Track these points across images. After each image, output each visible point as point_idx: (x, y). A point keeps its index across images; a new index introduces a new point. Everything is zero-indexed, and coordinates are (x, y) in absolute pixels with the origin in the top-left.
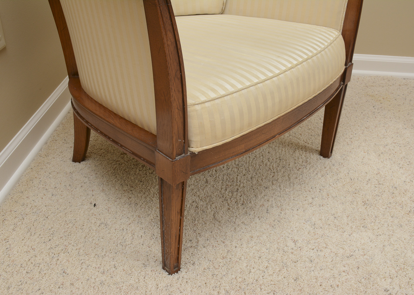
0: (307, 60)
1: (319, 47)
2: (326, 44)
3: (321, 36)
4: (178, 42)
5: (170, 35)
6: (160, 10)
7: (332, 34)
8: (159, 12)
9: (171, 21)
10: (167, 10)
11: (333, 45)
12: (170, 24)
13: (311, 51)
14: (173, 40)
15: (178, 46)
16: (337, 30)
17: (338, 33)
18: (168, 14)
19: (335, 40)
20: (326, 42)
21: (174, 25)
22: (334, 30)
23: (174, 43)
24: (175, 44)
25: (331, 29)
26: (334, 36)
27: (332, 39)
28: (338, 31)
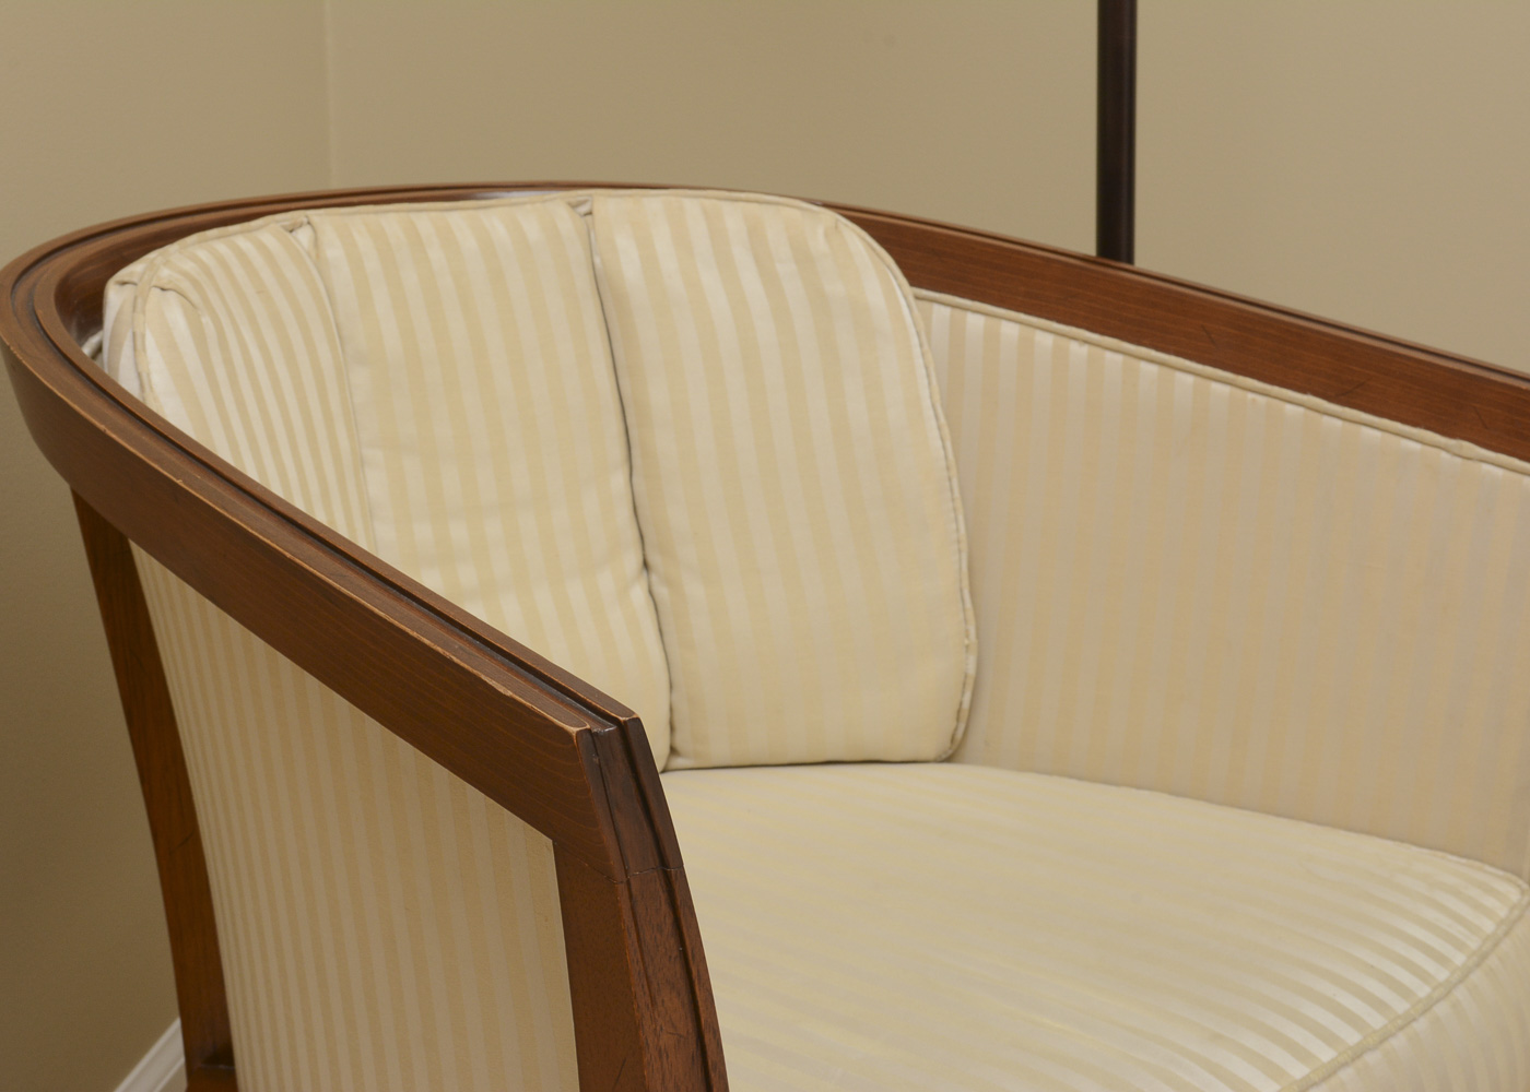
0: (1357, 1054)
1: (1423, 976)
2: (1459, 959)
3: (1431, 914)
4: (708, 1037)
5: (673, 1004)
6: (631, 896)
7: (1490, 902)
8: (625, 905)
9: (682, 941)
10: (661, 893)
11: (1493, 961)
12: (675, 953)
13: (1379, 1005)
14: (685, 1026)
15: (709, 1053)
16: (1514, 878)
17: (1523, 892)
18: (665, 908)
19: (1507, 934)
20: (1459, 945)
21: (693, 956)
22: (1501, 873)
23: (692, 1040)
24: (692, 1046)
25: (1488, 868)
26: (1502, 912)
27: (1488, 926)
28: (1520, 882)
